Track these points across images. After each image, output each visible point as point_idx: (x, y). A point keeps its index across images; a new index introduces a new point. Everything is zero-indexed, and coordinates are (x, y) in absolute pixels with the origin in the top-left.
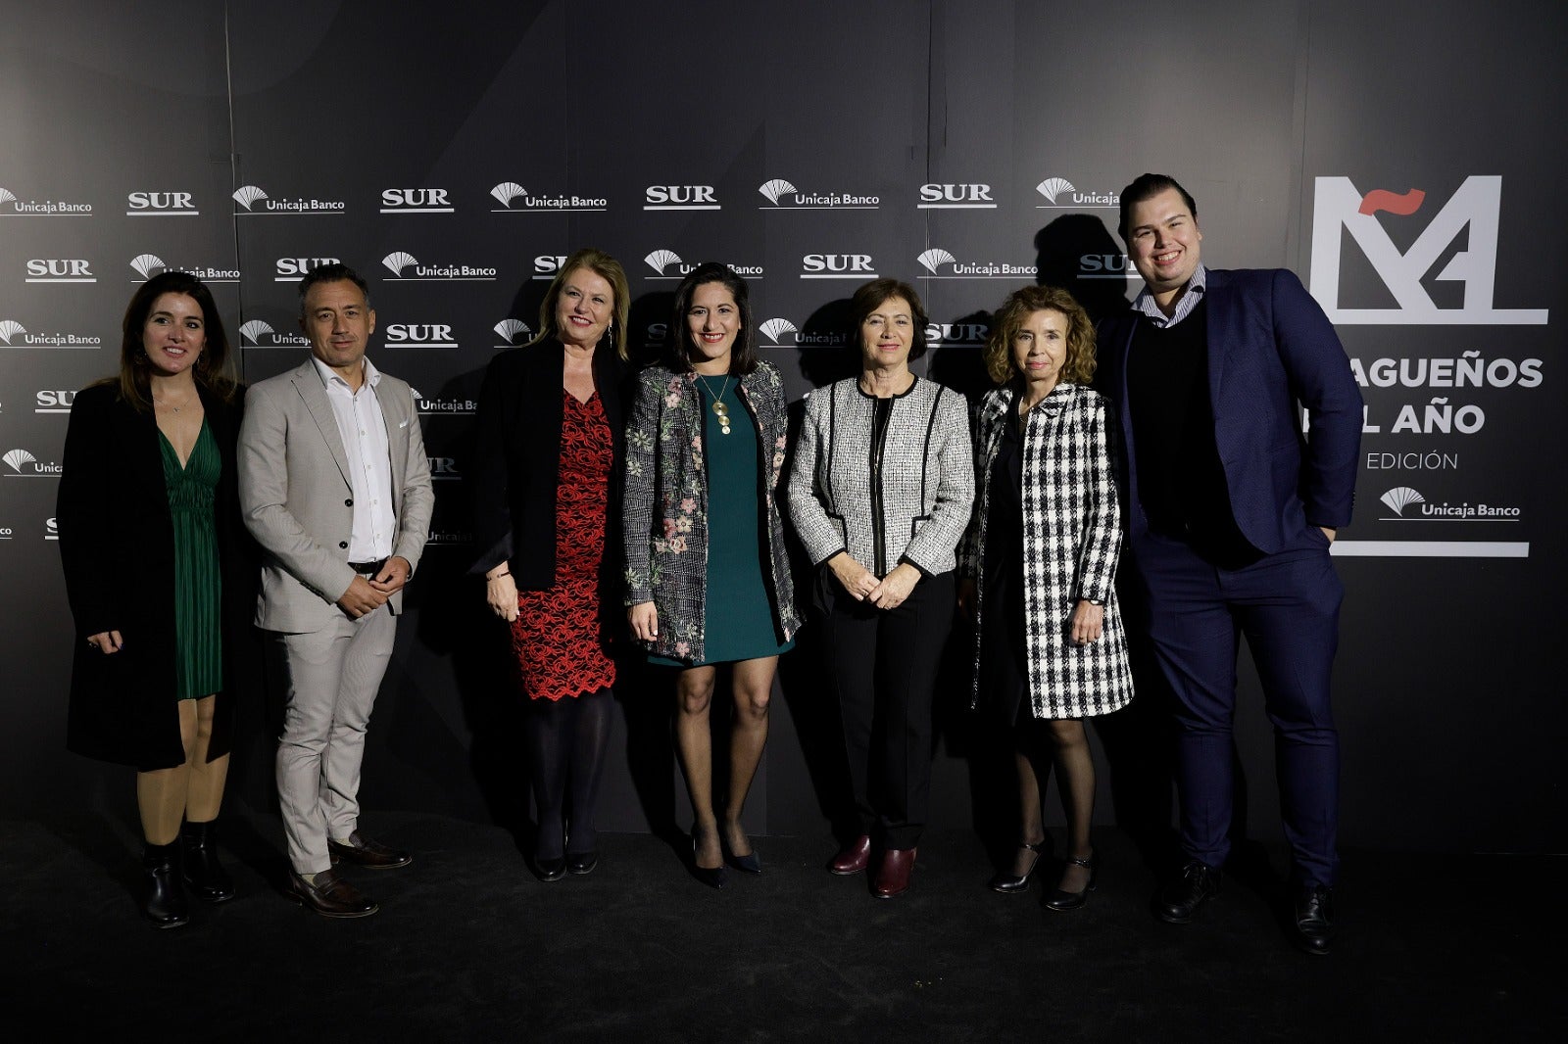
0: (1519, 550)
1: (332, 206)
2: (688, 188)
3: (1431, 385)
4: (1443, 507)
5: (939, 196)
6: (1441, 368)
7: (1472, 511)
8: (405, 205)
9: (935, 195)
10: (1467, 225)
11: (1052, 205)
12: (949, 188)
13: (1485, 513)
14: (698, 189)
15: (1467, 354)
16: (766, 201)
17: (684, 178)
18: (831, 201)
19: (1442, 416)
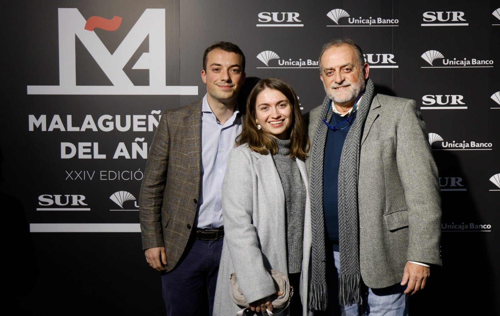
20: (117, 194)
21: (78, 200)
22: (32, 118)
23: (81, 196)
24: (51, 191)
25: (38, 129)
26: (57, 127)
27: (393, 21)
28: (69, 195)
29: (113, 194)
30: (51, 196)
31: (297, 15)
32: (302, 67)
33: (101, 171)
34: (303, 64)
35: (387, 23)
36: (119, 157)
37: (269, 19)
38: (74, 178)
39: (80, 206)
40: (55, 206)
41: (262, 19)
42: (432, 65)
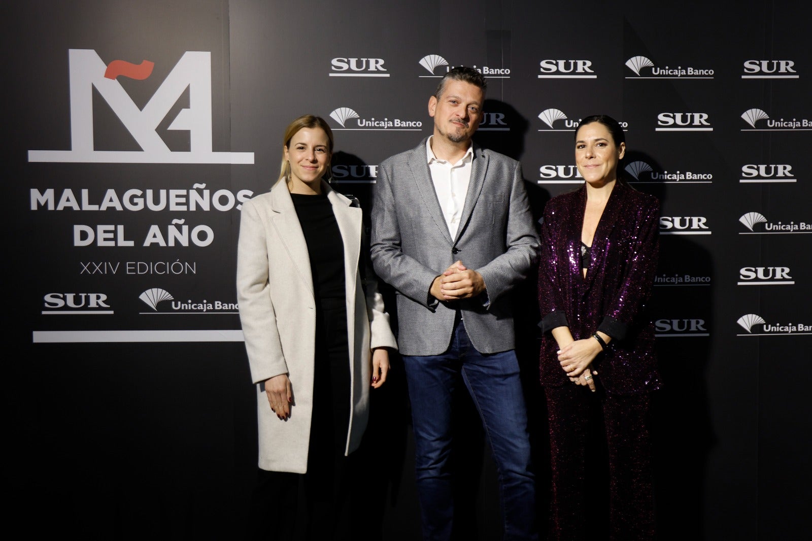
4: (188, 304)
6: (177, 196)
7: (210, 307)
10: (188, 89)
13: (220, 308)
15: (196, 186)
20: (149, 292)
21: (97, 300)
22: (35, 193)
23: (101, 295)
24: (61, 289)
25: (43, 208)
26: (68, 204)
27: (503, 72)
28: (86, 294)
29: (144, 293)
30: (61, 296)
31: (381, 62)
32: (387, 128)
33: (127, 263)
34: (389, 125)
35: (496, 73)
36: (152, 244)
37: (345, 67)
38: (91, 272)
39: (100, 308)
40: (65, 307)
41: (336, 67)
42: (552, 127)
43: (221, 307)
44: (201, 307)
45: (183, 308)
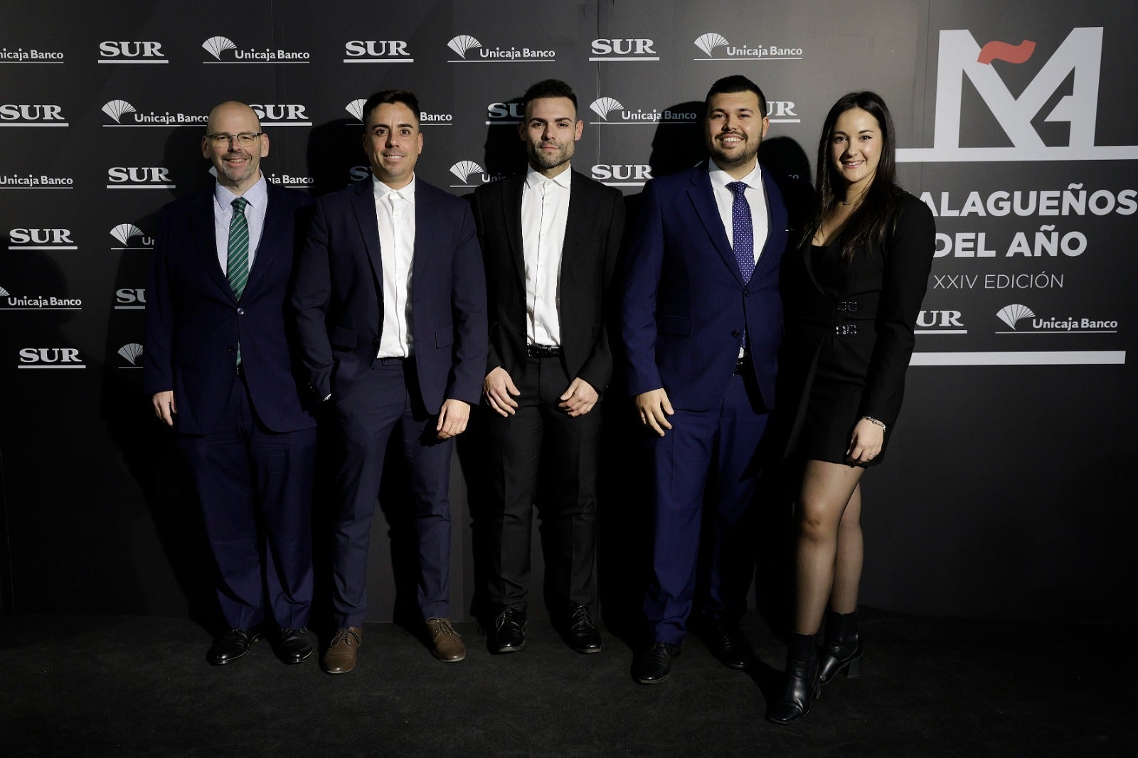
0: (1117, 357)
1: (52, 56)
2: (384, 43)
3: (1040, 214)
4: (1051, 321)
5: (608, 49)
6: (1049, 199)
7: (1076, 325)
8: (121, 56)
9: (605, 49)
10: (1073, 72)
11: (708, 57)
12: (617, 43)
13: (1088, 326)
14: (393, 44)
15: (1072, 186)
16: (453, 54)
17: (381, 34)
18: (512, 55)
19: (1050, 241)
20: (1008, 308)
21: (950, 318)
23: (954, 312)
28: (938, 312)
29: (1002, 310)
33: (987, 275)
36: (1015, 254)
38: (946, 286)
39: (953, 327)
43: (1088, 324)
44: (1065, 325)
45: (1045, 327)
